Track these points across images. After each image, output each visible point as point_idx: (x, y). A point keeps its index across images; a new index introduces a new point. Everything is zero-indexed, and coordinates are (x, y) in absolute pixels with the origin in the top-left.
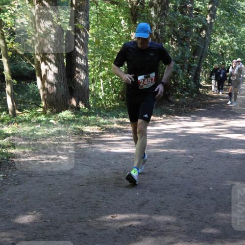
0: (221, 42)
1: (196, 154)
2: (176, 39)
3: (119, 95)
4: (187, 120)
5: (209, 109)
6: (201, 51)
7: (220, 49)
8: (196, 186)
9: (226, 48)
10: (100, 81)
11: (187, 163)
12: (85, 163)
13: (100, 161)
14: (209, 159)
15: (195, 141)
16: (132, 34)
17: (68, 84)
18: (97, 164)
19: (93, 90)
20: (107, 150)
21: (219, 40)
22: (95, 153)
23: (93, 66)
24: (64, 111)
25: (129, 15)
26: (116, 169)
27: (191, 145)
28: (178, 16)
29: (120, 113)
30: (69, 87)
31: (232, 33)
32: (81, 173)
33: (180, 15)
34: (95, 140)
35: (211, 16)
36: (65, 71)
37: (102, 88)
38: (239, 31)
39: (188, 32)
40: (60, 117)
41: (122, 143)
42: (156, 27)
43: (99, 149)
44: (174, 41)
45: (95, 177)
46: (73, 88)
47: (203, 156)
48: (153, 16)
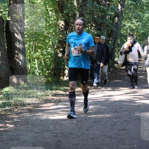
0: (130, 26)
1: (119, 117)
2: (94, 25)
3: (51, 72)
4: (107, 89)
5: (124, 80)
6: (115, 34)
7: (129, 31)
8: (123, 144)
9: (133, 31)
10: (35, 61)
11: (113, 126)
12: (29, 129)
13: (41, 127)
14: (130, 121)
15: (116, 107)
16: (60, 21)
17: (9, 64)
18: (39, 130)
19: (30, 68)
20: (46, 117)
21: (128, 25)
22: (36, 120)
23: (29, 49)
24: (7, 87)
25: (56, 7)
26: (55, 133)
27: (114, 110)
28: (95, 6)
29: (53, 86)
30: (10, 67)
31: (138, 18)
32: (26, 138)
33: (97, 5)
34: (35, 110)
35: (121, 5)
36: (7, 53)
37: (37, 66)
38: (143, 17)
39: (104, 19)
40: (4, 92)
41: (57, 111)
42: (79, 16)
43: (39, 117)
44: (93, 26)
45: (39, 141)
46: (14, 67)
47: (125, 119)
48: (76, 7)
